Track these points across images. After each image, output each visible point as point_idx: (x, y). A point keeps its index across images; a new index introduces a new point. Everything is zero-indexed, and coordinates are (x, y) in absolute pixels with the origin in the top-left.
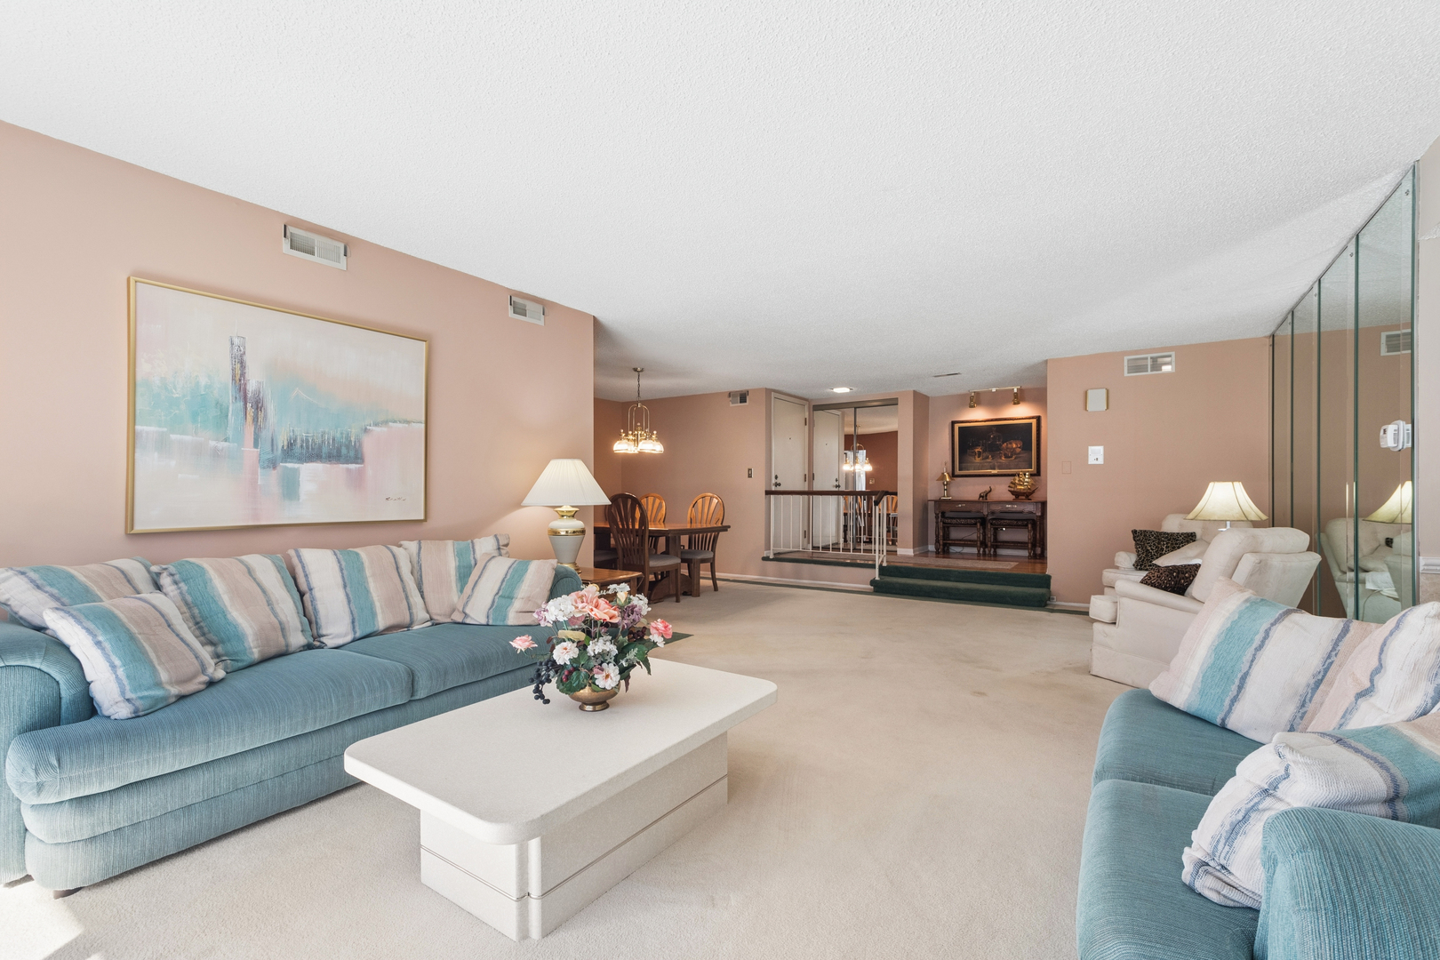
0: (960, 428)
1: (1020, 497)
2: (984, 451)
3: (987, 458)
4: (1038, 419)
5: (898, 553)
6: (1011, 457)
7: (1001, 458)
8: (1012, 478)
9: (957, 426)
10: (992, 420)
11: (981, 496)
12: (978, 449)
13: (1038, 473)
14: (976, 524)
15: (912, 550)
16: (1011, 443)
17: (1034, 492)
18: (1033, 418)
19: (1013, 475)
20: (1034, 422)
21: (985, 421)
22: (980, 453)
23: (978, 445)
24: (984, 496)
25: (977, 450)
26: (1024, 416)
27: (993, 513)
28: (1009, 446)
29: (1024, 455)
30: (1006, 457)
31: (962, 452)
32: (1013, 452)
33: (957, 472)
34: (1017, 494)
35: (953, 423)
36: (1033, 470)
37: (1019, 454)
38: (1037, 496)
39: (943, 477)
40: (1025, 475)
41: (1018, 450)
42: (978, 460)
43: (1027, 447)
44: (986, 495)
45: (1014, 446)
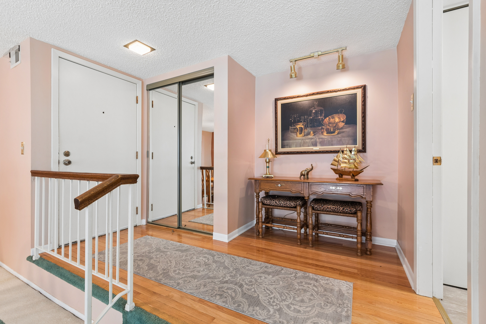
0: (282, 105)
1: (344, 177)
2: (306, 127)
3: (309, 134)
4: (364, 88)
5: (215, 237)
6: (334, 132)
7: (322, 133)
8: (336, 155)
9: (279, 103)
10: (313, 94)
11: (302, 175)
12: (300, 126)
13: (363, 150)
14: (295, 207)
15: (226, 236)
16: (333, 118)
17: (361, 171)
18: (357, 88)
19: (337, 152)
20: (359, 92)
21: (307, 96)
22: (301, 129)
23: (299, 121)
24: (306, 175)
25: (298, 127)
26: (347, 87)
27: (314, 193)
28: (332, 120)
29: (348, 130)
30: (329, 132)
31: (285, 129)
32: (336, 127)
33: (280, 150)
34: (341, 173)
35: (276, 100)
36: (359, 145)
37: (342, 128)
38: (366, 176)
39: (265, 154)
40: (351, 151)
41: (341, 125)
42: (299, 136)
43: (351, 120)
44: (308, 174)
45: (337, 120)
